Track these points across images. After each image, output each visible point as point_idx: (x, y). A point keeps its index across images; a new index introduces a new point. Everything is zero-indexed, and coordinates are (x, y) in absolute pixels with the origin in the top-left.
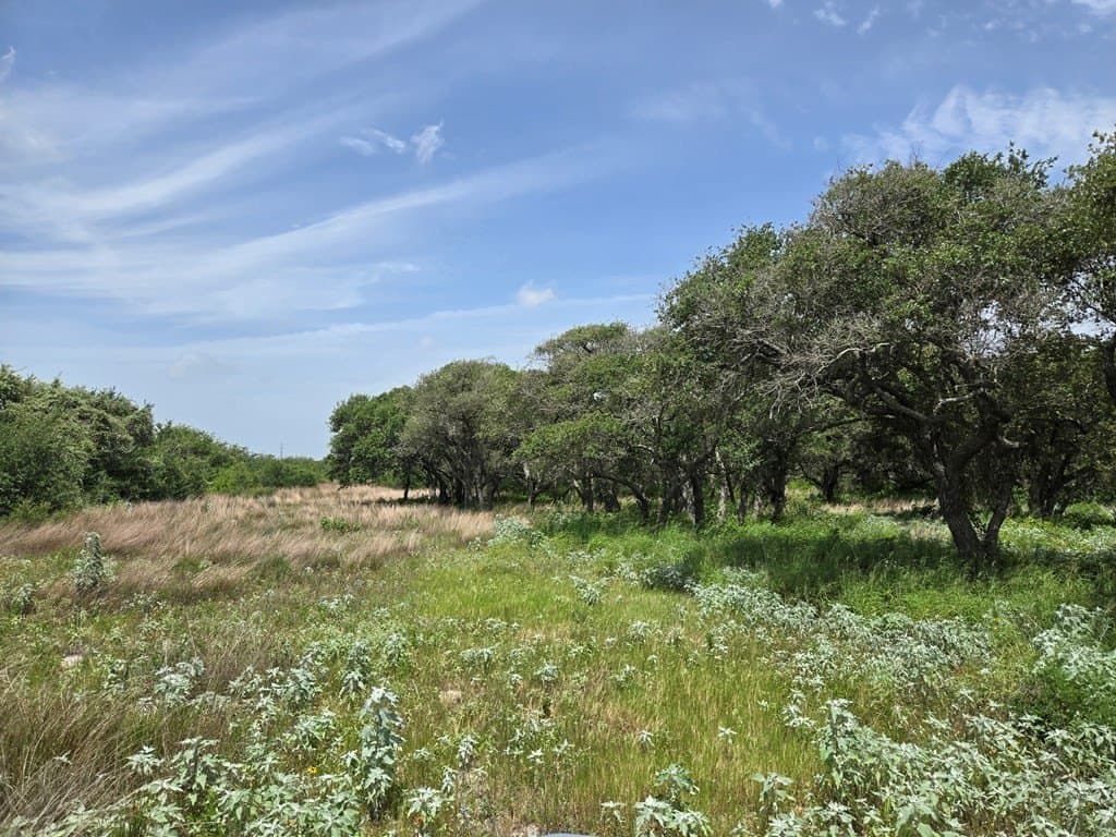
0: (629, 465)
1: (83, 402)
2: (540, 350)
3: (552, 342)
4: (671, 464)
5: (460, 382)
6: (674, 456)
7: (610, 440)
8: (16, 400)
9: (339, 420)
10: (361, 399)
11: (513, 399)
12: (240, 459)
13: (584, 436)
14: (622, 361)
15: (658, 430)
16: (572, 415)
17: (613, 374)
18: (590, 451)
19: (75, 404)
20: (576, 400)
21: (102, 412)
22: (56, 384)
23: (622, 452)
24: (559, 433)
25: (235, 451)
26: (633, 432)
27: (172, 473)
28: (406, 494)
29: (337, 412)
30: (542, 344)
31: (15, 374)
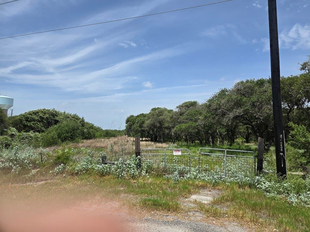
0: (198, 133)
1: (70, 117)
2: (177, 107)
3: (180, 105)
4: (207, 133)
5: (160, 114)
6: (208, 131)
7: (194, 128)
8: (57, 116)
9: (127, 121)
10: (132, 116)
11: (172, 118)
12: (100, 130)
13: (189, 127)
14: (197, 111)
15: (204, 126)
16: (186, 123)
17: (195, 114)
18: (190, 130)
19: (69, 117)
20: (187, 119)
21: (74, 119)
22: (65, 113)
23: (196, 130)
24: (184, 126)
25: (98, 128)
26: (199, 126)
27: (89, 133)
28: (142, 139)
29: (127, 119)
30: (178, 106)
31: (56, 110)
